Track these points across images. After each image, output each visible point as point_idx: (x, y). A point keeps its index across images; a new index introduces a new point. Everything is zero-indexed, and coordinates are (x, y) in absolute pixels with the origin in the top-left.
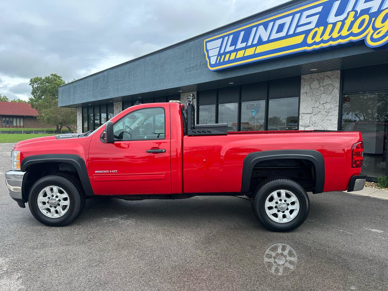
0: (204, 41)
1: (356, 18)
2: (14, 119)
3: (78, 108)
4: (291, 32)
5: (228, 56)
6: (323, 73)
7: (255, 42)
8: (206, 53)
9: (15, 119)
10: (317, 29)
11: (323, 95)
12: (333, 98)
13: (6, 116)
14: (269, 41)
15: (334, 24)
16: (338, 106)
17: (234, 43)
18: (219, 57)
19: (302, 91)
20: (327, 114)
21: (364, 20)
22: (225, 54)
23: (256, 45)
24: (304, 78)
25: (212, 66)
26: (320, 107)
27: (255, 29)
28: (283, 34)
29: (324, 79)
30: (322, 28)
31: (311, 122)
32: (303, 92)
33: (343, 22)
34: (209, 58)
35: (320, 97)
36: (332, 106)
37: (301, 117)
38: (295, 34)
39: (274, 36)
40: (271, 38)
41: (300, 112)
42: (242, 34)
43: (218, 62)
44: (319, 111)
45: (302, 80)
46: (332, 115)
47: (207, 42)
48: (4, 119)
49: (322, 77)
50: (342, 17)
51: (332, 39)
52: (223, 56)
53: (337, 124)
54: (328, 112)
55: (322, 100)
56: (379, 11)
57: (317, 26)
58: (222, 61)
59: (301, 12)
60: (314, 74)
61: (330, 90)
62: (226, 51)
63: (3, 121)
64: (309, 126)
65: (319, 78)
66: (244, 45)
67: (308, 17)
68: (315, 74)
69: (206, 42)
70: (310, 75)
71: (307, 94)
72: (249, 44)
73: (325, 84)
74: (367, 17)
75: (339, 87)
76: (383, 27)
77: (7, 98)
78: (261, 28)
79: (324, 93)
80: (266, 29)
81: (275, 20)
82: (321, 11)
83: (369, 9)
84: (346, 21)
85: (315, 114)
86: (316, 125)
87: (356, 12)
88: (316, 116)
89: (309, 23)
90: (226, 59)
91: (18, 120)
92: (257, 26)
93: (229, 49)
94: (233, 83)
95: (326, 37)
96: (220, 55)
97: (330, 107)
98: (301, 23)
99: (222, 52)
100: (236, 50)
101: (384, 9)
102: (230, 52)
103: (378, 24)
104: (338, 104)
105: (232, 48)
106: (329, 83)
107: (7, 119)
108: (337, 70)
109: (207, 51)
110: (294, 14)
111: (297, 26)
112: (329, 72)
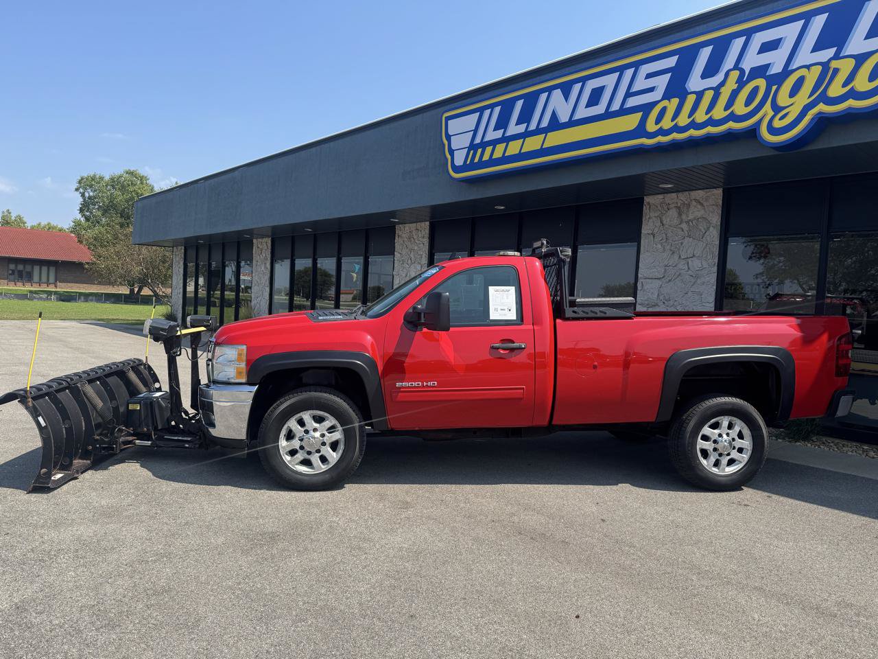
0: (442, 116)
1: (741, 83)
2: (35, 267)
3: (175, 248)
4: (616, 106)
5: (489, 149)
6: (687, 192)
7: (545, 124)
8: (446, 142)
9: (38, 267)
10: (665, 103)
11: (687, 239)
12: (705, 247)
13: (17, 261)
14: (572, 123)
15: (700, 95)
16: (716, 264)
17: (502, 123)
18: (472, 152)
19: (645, 230)
20: (693, 280)
21: (756, 89)
22: (484, 145)
23: (545, 131)
24: (649, 203)
25: (457, 169)
26: (680, 266)
27: (544, 96)
28: (600, 109)
29: (690, 205)
30: (675, 101)
31: (661, 298)
32: (646, 232)
33: (717, 90)
34: (452, 152)
35: (682, 243)
36: (705, 265)
37: (641, 285)
38: (623, 112)
39: (582, 112)
40: (577, 117)
41: (639, 275)
42: (519, 104)
43: (468, 163)
44: (678, 273)
45: (644, 207)
46: (703, 283)
47: (448, 119)
48: (12, 266)
49: (686, 202)
50: (714, 81)
51: (694, 125)
52: (480, 151)
53: (714, 303)
54: (697, 277)
55: (685, 250)
56: (786, 73)
57: (667, 96)
58: (476, 160)
59: (637, 65)
60: (669, 195)
61: (700, 230)
62: (486, 139)
63: (11, 272)
64: (656, 305)
65: (679, 205)
66: (522, 128)
67: (649, 76)
68: (673, 194)
69: (446, 118)
70: (661, 197)
71: (654, 237)
72: (533, 127)
73: (691, 217)
74: (761, 83)
75: (719, 223)
76: (792, 105)
77: (25, 219)
78: (557, 94)
79: (689, 236)
80: (566, 96)
81: (584, 80)
82: (674, 65)
83: (767, 66)
84: (723, 90)
85: (670, 281)
86: (671, 303)
87: (742, 71)
88: (672, 284)
89: (651, 90)
90: (486, 157)
91: (44, 269)
92: (550, 90)
93: (492, 135)
94: (502, 208)
95: (683, 120)
96: (473, 147)
97: (700, 265)
98: (635, 88)
99: (478, 140)
100: (506, 140)
101: (794, 68)
102: (494, 143)
103: (783, 99)
104: (716, 261)
105: (499, 134)
106: (699, 214)
107: (20, 267)
108: (715, 188)
109: (449, 137)
110: (621, 70)
111: (629, 94)
112: (700, 192)
